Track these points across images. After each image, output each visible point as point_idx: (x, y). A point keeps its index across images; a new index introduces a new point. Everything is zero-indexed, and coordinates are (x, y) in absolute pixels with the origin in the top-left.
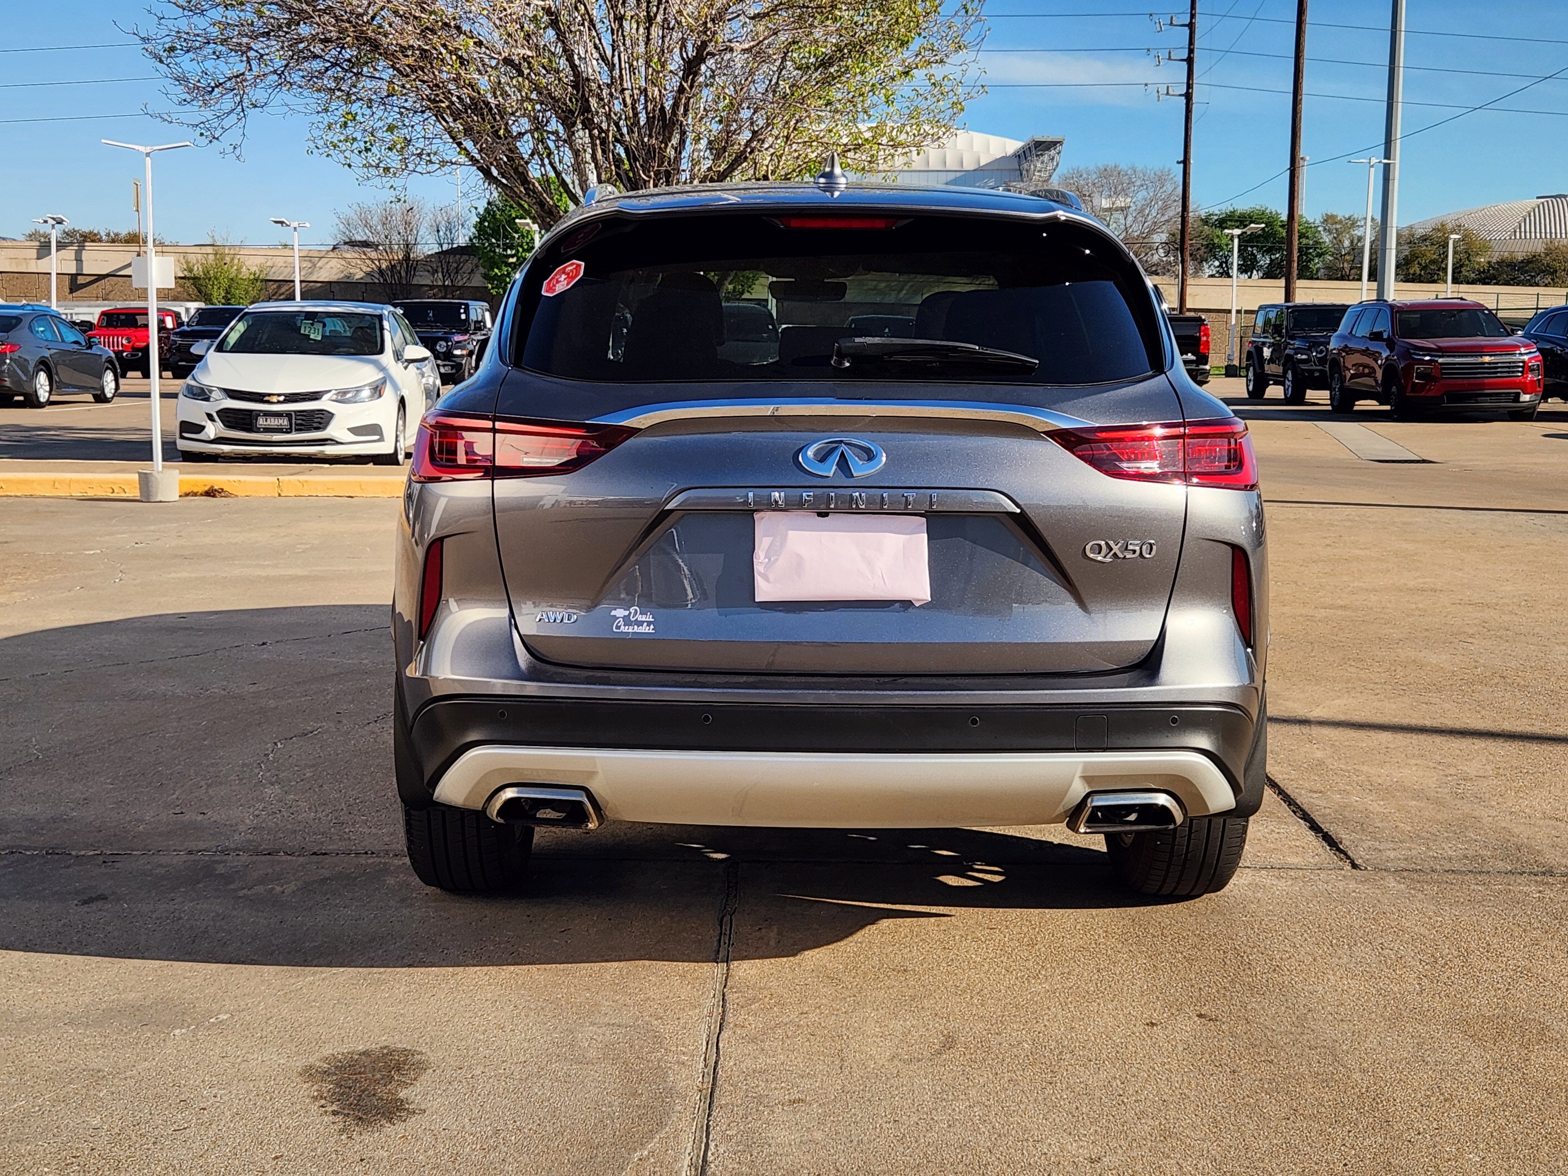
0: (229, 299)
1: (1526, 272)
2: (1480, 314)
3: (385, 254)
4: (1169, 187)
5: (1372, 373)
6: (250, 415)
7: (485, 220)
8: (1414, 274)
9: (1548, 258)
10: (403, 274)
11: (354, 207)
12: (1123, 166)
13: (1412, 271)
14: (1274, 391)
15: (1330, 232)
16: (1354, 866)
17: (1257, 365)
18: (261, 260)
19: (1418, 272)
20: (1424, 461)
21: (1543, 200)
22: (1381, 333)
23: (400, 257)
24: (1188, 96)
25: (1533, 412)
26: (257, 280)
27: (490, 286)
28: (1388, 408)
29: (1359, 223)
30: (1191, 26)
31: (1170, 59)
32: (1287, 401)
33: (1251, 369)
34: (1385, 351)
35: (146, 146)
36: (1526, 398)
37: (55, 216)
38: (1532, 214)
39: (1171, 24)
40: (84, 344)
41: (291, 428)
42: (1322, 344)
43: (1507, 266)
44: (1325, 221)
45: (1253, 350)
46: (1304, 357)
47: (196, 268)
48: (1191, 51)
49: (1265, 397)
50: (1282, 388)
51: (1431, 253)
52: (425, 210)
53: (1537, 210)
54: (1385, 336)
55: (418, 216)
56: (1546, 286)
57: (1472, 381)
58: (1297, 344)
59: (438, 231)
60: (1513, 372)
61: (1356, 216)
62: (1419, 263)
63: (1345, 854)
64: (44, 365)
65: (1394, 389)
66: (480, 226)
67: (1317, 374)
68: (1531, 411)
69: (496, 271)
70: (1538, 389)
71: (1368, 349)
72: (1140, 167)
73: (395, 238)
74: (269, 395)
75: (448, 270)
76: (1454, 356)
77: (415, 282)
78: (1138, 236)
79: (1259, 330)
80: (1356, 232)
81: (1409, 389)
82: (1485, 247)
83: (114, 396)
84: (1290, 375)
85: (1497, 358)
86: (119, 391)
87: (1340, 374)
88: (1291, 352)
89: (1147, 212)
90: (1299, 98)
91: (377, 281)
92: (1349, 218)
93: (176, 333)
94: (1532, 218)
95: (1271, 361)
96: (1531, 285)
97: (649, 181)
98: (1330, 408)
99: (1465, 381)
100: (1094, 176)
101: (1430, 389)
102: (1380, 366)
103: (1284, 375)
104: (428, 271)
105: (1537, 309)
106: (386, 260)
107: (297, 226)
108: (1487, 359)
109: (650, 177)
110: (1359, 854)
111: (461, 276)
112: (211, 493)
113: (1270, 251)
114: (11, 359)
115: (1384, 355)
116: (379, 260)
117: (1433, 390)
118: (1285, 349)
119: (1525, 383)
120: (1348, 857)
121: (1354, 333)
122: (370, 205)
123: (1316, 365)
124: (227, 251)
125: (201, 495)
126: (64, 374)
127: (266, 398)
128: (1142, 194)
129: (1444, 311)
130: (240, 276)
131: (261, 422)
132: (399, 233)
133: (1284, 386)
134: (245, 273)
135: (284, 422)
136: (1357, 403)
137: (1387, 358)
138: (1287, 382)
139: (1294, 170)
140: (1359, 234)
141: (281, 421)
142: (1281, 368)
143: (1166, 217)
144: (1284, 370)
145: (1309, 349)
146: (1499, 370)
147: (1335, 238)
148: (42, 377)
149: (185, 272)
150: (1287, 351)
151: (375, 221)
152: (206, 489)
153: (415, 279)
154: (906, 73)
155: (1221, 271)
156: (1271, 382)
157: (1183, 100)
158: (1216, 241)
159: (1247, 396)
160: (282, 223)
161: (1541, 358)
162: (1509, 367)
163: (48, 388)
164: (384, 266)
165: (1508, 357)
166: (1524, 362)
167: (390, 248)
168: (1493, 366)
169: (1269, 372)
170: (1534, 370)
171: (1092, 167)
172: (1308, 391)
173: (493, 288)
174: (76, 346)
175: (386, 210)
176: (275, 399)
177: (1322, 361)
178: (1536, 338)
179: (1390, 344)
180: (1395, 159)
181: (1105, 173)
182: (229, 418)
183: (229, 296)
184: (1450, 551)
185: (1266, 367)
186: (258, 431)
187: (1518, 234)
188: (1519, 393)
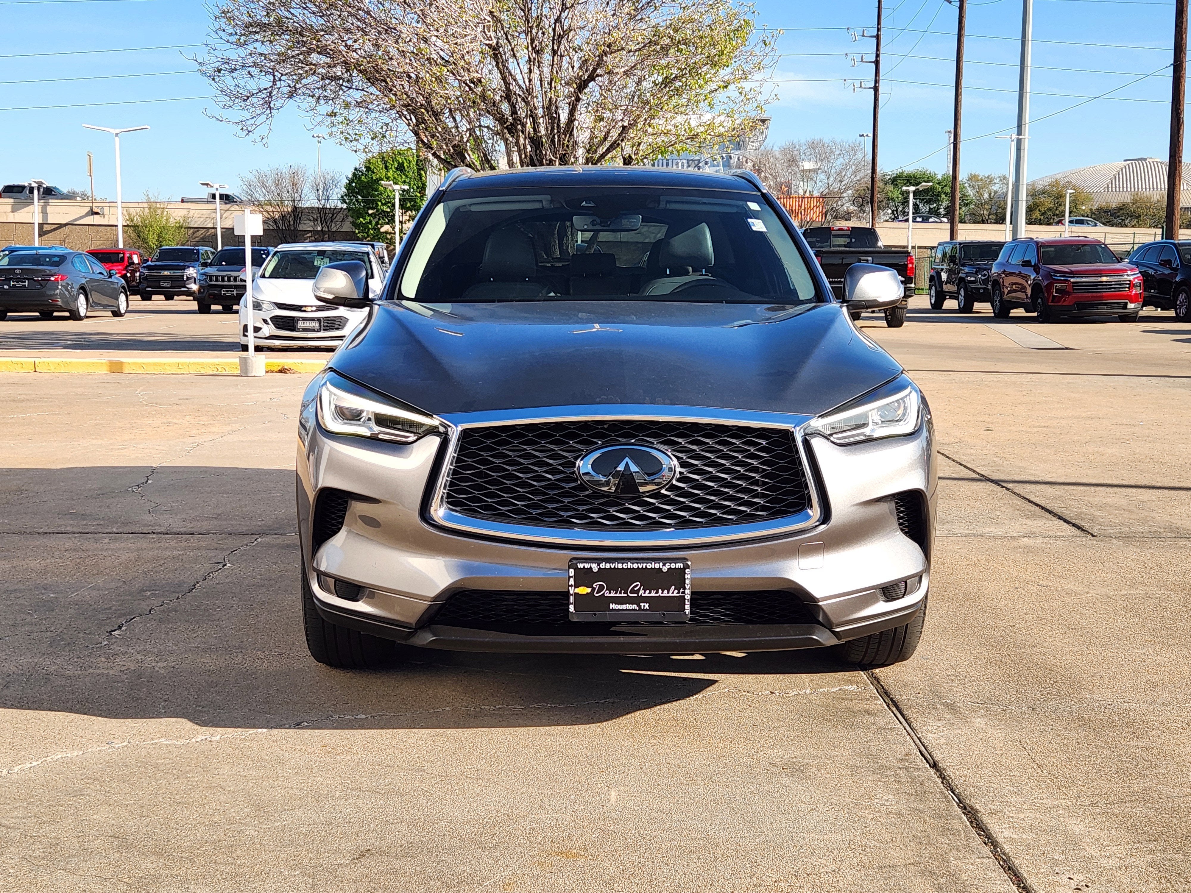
0: (161, 242)
1: (1118, 217)
2: (1098, 247)
3: (277, 207)
4: (860, 155)
5: (1023, 289)
6: (293, 320)
7: (353, 182)
8: (1035, 219)
9: (1134, 206)
10: (292, 223)
11: (254, 172)
12: (826, 140)
13: (1034, 217)
14: (950, 304)
15: (974, 187)
16: (1093, 536)
17: (938, 287)
18: (185, 212)
19: (1039, 217)
20: (1067, 349)
21: (1128, 162)
22: (1030, 261)
23: (289, 210)
24: (876, 89)
25: (1136, 316)
26: (182, 228)
27: (357, 231)
28: (1035, 314)
29: (995, 181)
30: (878, 37)
31: (862, 61)
32: (961, 310)
33: (933, 288)
34: (1033, 274)
35: (115, 128)
36: (1131, 306)
37: (37, 181)
38: (1121, 173)
39: (863, 36)
40: (106, 274)
41: (320, 329)
42: (985, 269)
43: (1105, 212)
44: (970, 179)
45: (934, 274)
46: (973, 279)
47: (135, 219)
48: (878, 56)
49: (944, 307)
50: (957, 301)
51: (1048, 203)
52: (307, 174)
53: (1124, 170)
54: (1033, 264)
55: (302, 179)
56: (1133, 227)
57: (1095, 294)
58: (966, 269)
59: (318, 190)
60: (1122, 288)
61: (993, 176)
62: (1039, 210)
63: (1087, 531)
64: (83, 289)
65: (1039, 301)
66: (349, 187)
67: (982, 291)
68: (1135, 315)
69: (361, 219)
70: (1140, 300)
71: (1020, 273)
72: (838, 141)
73: (285, 195)
74: (305, 306)
75: (325, 219)
76: (1082, 277)
77: (300, 228)
78: (837, 191)
79: (937, 260)
80: (993, 187)
81: (1050, 301)
82: (1088, 198)
83: (126, 312)
84: (962, 292)
85: (1112, 278)
86: (129, 309)
87: (1000, 291)
88: (964, 275)
89: (844, 173)
90: (960, 91)
91: (271, 228)
92: (988, 177)
93: (144, 267)
94: (1121, 176)
95: (947, 282)
96: (1122, 227)
97: (555, 161)
98: (993, 315)
99: (1090, 295)
100: (805, 147)
101: (1064, 301)
102: (1029, 286)
103: (958, 292)
104: (310, 220)
105: (1134, 244)
106: (278, 212)
107: (218, 187)
108: (1104, 279)
109: (556, 158)
110: (1095, 532)
111: (335, 223)
112: (282, 371)
113: (929, 202)
114: (62, 285)
115: (1032, 277)
116: (273, 212)
117: (1068, 301)
118: (959, 273)
119: (1131, 295)
120: (1089, 533)
121: (1010, 261)
122: (266, 171)
123: (981, 285)
124: (158, 206)
125: (276, 372)
126: (94, 297)
127: (303, 309)
128: (841, 160)
129: (1073, 245)
130: (169, 225)
131: (301, 325)
132: (288, 192)
133: (958, 300)
134: (172, 222)
135: (316, 325)
136: (1012, 311)
137: (1034, 280)
138: (960, 297)
139: (956, 143)
140: (995, 189)
141: (314, 324)
142: (956, 287)
143: (858, 178)
144: (958, 288)
145: (976, 273)
146: (1113, 286)
147: (977, 192)
148: (82, 298)
149: (128, 222)
150: (960, 275)
151: (270, 183)
152: (280, 368)
153: (300, 225)
154: (726, 87)
155: (893, 217)
156: (948, 297)
157: (872, 92)
158: (890, 194)
159: (930, 307)
160: (207, 185)
161: (1142, 278)
162: (1120, 284)
163: (85, 306)
164: (277, 217)
165: (1119, 277)
166: (1130, 281)
167: (282, 203)
168: (1108, 284)
169: (947, 290)
170: (1137, 286)
171: (803, 141)
172: (975, 303)
173: (359, 233)
174: (101, 276)
175: (277, 175)
176: (309, 309)
177: (986, 282)
178: (1137, 264)
179: (1036, 269)
180: (1024, 135)
181: (813, 145)
182: (280, 322)
183: (161, 239)
184: (1102, 398)
185: (944, 286)
186: (298, 330)
187: (1110, 189)
188: (1127, 303)
